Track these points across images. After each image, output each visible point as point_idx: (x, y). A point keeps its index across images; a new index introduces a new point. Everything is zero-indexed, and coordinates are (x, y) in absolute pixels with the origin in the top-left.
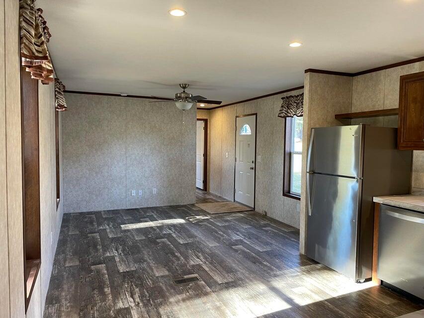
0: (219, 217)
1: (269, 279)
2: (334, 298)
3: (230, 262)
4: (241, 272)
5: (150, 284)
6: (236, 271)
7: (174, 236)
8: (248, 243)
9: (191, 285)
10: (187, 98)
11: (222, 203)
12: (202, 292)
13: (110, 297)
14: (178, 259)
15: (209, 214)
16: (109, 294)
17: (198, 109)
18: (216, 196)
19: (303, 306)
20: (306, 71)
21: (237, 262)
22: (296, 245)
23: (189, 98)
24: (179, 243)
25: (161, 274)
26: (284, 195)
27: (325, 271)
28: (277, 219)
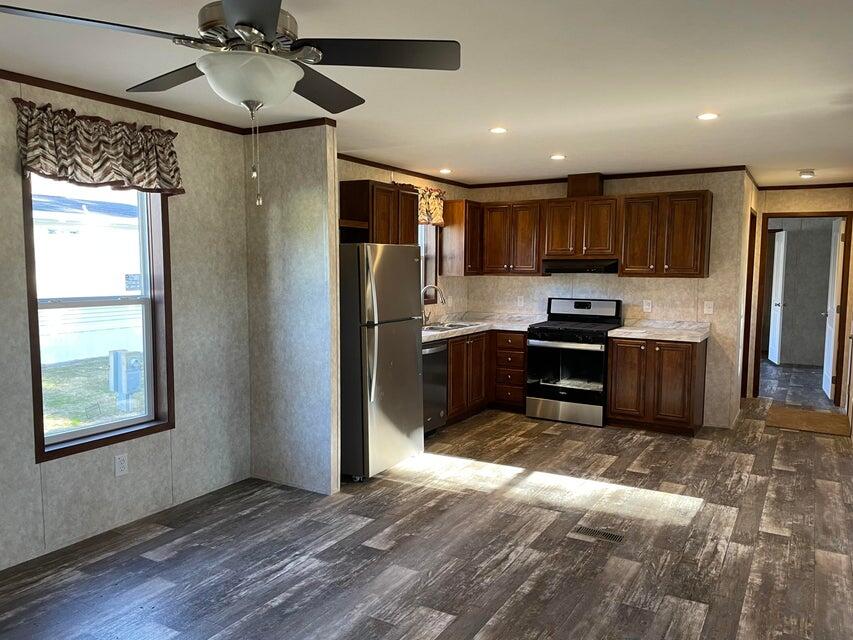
5: (667, 555)
13: (755, 566)
16: (754, 572)
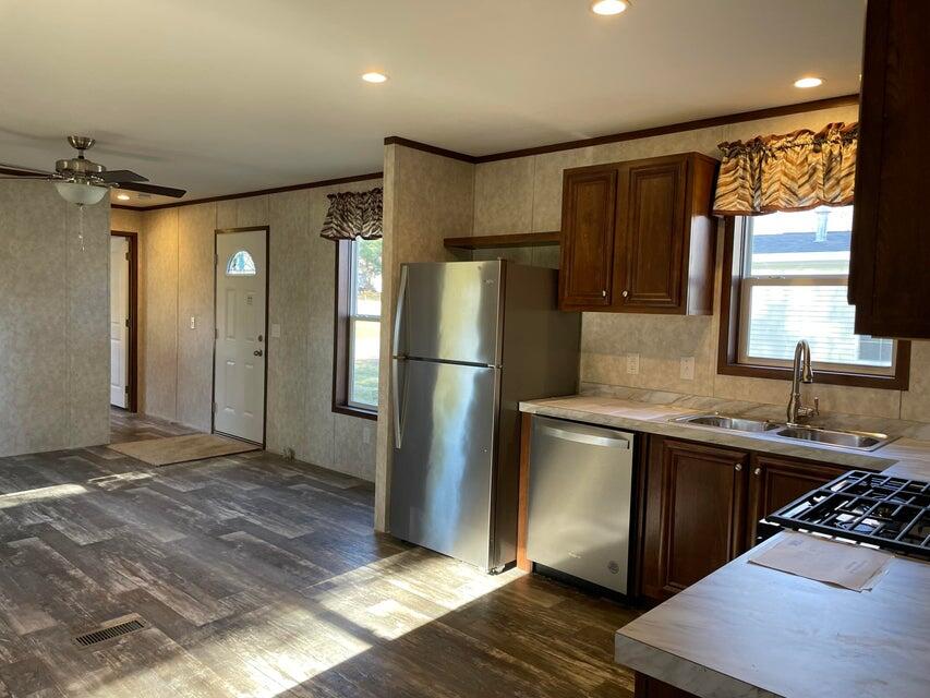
0: (177, 472)
1: (318, 597)
2: (453, 612)
3: (218, 571)
4: (248, 589)
5: (6, 656)
6: (238, 590)
7: (59, 527)
8: (258, 523)
9: (123, 641)
10: (89, 175)
11: (182, 439)
12: (155, 653)
14: (78, 583)
15: (150, 466)
17: (113, 206)
18: (165, 423)
19: (395, 640)
20: (388, 141)
21: (236, 570)
22: (367, 516)
23: (97, 174)
24: (78, 545)
25: (34, 627)
26: (335, 409)
27: (430, 560)
28: (319, 463)
